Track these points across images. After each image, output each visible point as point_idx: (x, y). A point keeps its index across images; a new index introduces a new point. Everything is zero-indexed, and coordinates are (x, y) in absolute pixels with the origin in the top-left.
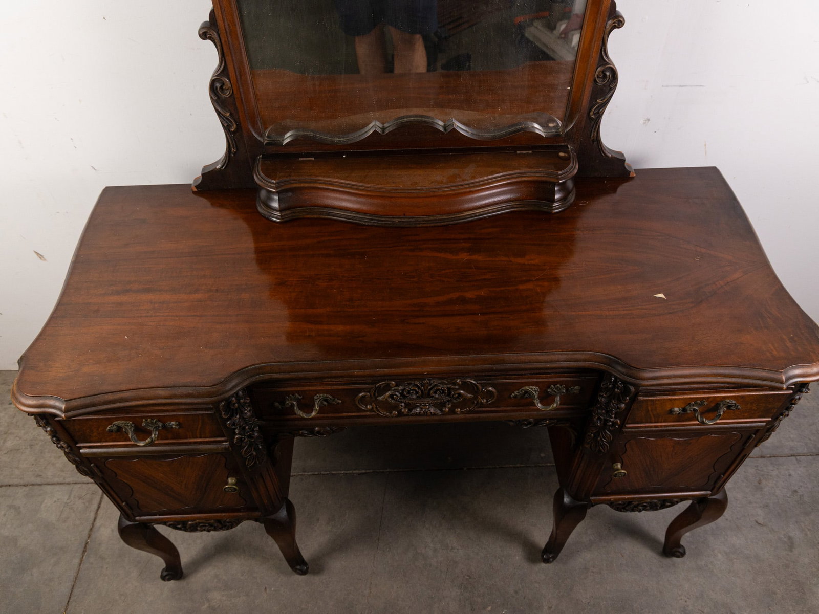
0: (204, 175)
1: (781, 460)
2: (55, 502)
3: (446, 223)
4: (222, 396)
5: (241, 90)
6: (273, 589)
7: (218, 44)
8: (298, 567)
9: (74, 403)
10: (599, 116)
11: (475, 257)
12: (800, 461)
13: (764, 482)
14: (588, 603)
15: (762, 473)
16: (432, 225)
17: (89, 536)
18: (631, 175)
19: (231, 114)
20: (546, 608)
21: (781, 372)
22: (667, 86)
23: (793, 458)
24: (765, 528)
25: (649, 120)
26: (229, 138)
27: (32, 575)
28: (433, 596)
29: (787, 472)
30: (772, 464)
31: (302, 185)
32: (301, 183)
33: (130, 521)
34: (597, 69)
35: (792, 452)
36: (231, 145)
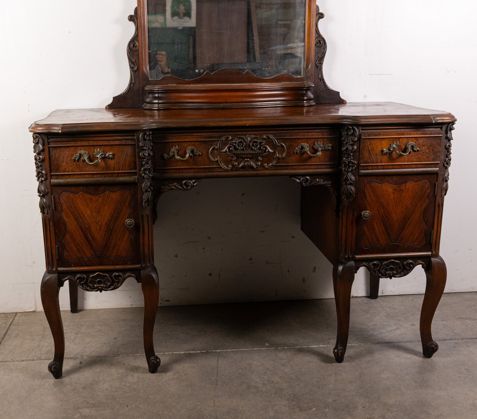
7: (136, 23)
9: (67, 126)
14: (394, 404)
18: (344, 102)
19: (136, 61)
34: (316, 39)
36: (133, 79)
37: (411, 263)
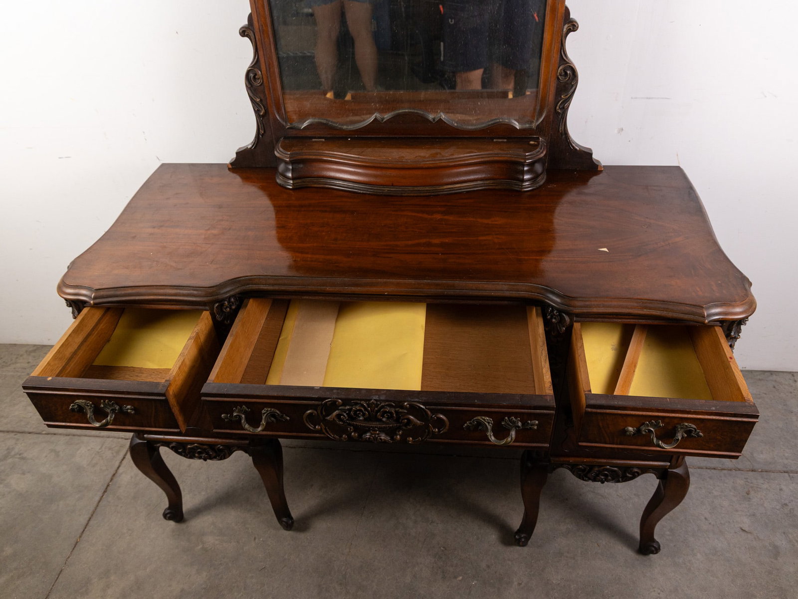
0: (237, 153)
1: (772, 475)
2: (89, 450)
3: (427, 194)
4: (216, 297)
5: (269, 80)
6: (261, 539)
7: (253, 40)
8: (284, 519)
9: (102, 293)
10: (565, 110)
11: (446, 217)
12: (793, 477)
13: (752, 493)
14: (559, 584)
15: (752, 485)
16: (416, 195)
17: (111, 480)
18: (599, 169)
19: (261, 100)
20: (516, 583)
21: (703, 307)
22: (636, 98)
23: (786, 474)
24: (749, 535)
25: (622, 129)
26: (258, 120)
27: (58, 505)
28: (408, 561)
29: (778, 486)
30: (762, 477)
31: (311, 157)
32: (310, 155)
33: (140, 439)
34: (559, 68)
35: (785, 469)
36: (260, 127)
37: (637, 472)
